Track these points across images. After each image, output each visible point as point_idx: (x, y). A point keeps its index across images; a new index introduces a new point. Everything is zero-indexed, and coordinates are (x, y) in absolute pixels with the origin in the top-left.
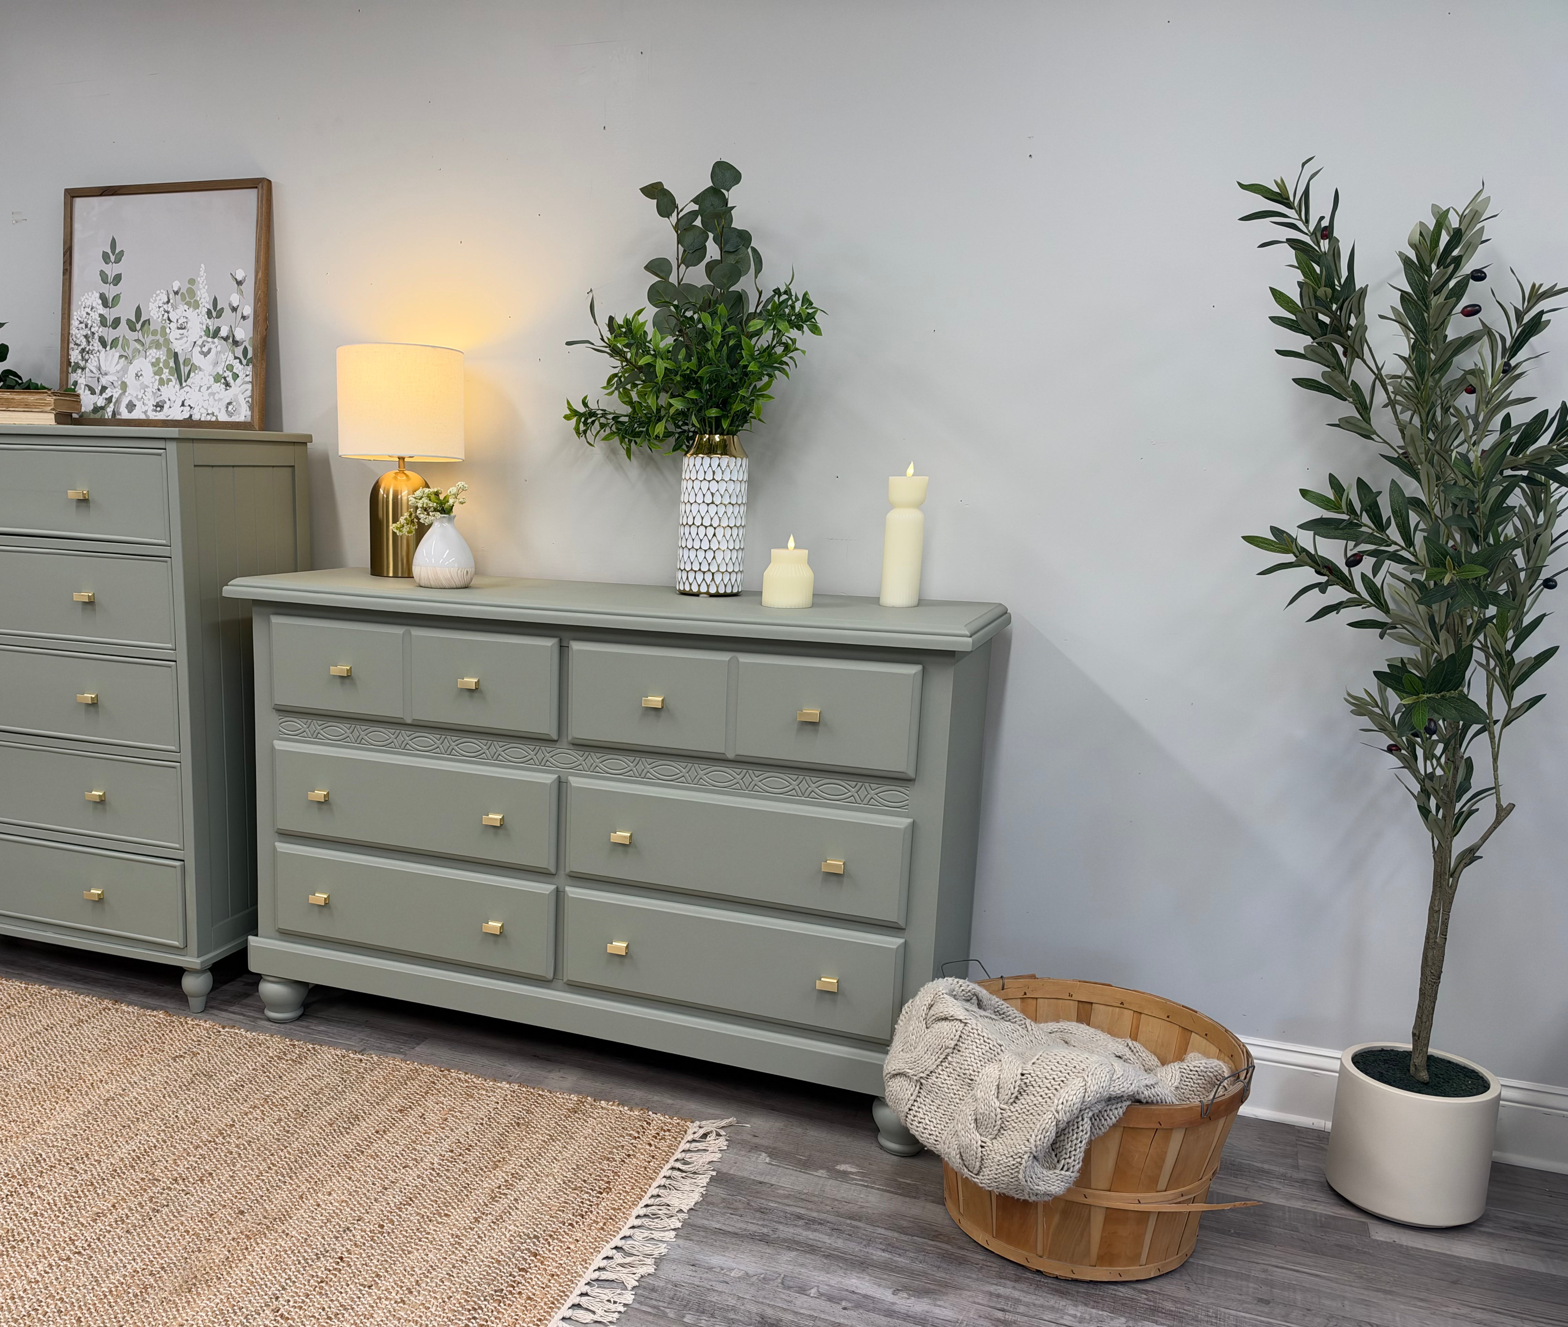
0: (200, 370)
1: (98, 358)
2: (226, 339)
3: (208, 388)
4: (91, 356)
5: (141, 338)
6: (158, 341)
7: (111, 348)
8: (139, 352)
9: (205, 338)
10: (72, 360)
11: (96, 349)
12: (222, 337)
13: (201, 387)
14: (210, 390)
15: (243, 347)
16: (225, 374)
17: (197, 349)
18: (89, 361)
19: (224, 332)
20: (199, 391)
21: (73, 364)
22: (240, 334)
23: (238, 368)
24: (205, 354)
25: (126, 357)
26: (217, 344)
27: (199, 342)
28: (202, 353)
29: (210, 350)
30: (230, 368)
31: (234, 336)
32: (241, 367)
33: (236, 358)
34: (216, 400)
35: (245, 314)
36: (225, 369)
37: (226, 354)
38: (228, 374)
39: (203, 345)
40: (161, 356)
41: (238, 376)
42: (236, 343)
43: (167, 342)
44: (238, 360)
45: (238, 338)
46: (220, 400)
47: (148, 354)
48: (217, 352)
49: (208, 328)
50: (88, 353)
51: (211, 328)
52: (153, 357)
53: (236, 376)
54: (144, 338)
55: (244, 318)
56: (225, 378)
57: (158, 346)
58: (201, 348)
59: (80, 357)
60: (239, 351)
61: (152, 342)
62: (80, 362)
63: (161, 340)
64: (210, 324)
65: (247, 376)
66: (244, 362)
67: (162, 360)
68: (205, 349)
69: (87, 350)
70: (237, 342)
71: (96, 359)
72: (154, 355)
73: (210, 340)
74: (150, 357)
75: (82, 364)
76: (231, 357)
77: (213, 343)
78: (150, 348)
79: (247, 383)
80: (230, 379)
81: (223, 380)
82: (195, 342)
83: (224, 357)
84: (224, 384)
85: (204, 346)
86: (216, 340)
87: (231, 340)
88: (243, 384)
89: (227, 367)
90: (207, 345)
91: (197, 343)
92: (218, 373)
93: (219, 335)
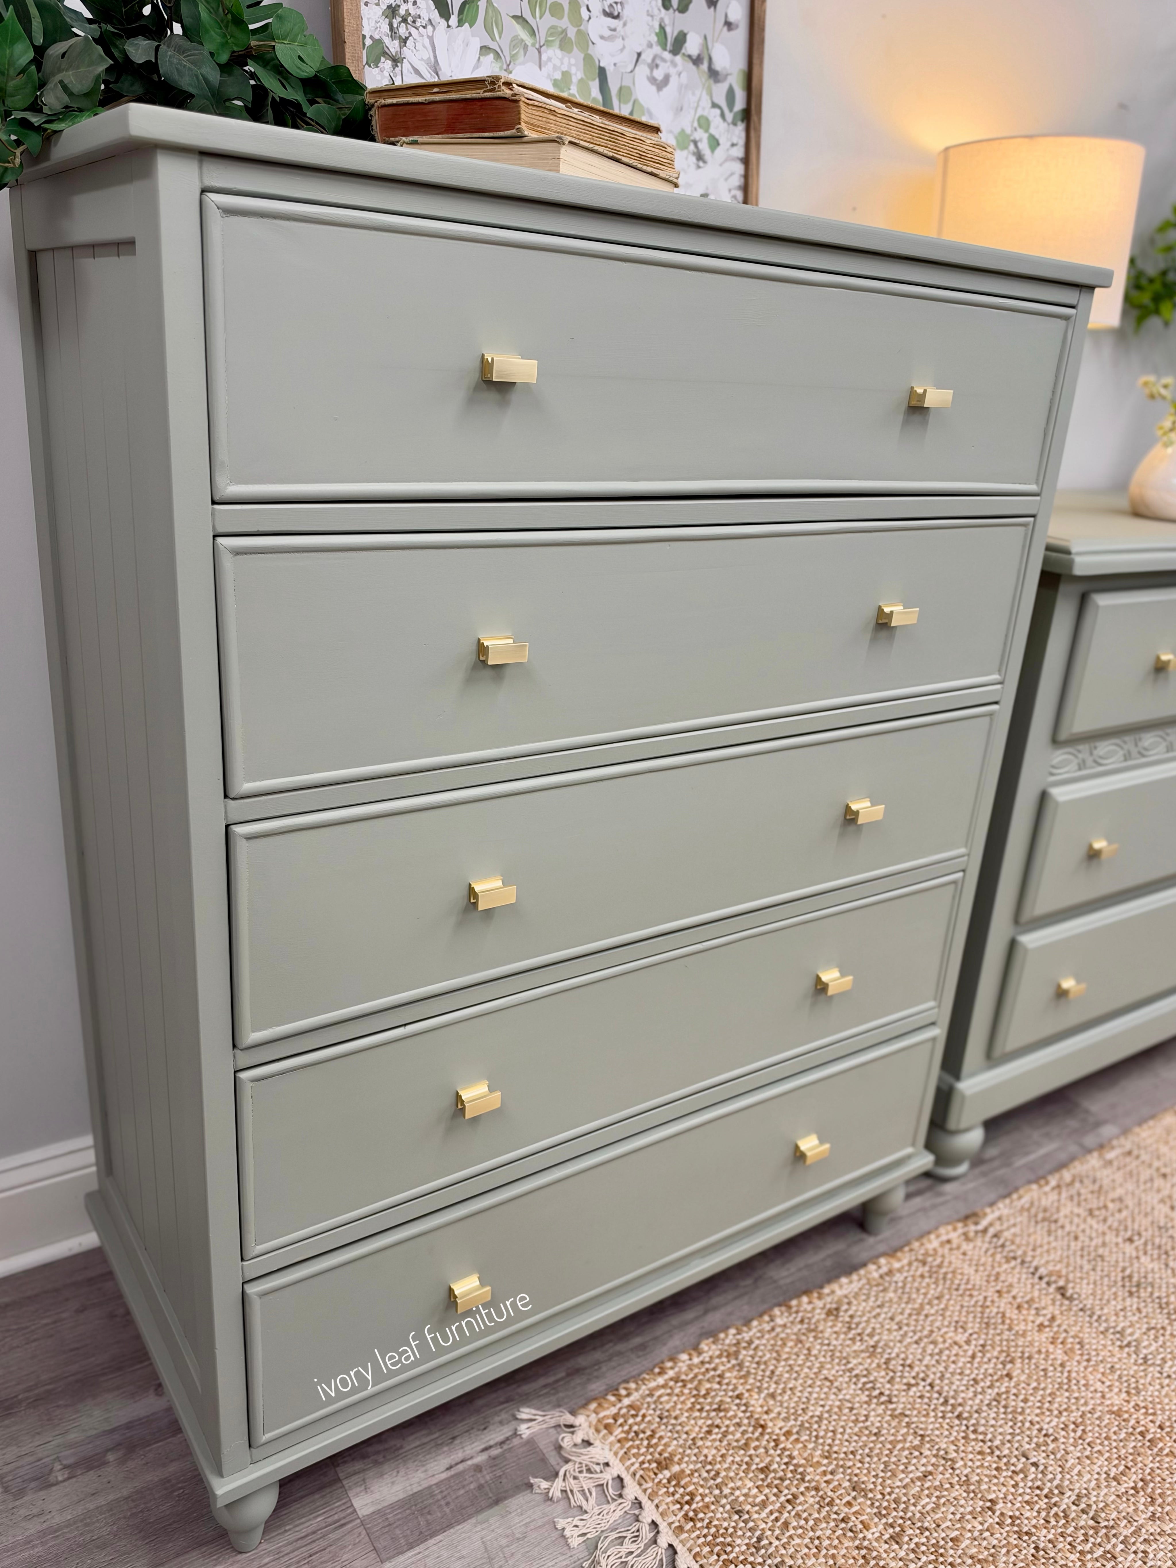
1: (431, 39)
2: (697, 61)
4: (413, 31)
5: (527, 15)
6: (564, 31)
7: (460, 23)
8: (526, 47)
9: (657, 49)
10: (366, 31)
11: (425, 16)
12: (690, 56)
15: (726, 85)
16: (697, 136)
17: (643, 71)
18: (410, 43)
19: (692, 46)
21: (368, 42)
22: (720, 57)
23: (717, 125)
24: (660, 86)
25: (497, 56)
26: (680, 68)
27: (647, 57)
28: (652, 80)
29: (666, 79)
30: (705, 123)
31: (710, 59)
32: (723, 126)
33: (715, 105)
35: (731, 18)
36: (696, 124)
37: (698, 93)
38: (701, 135)
39: (654, 66)
40: (573, 70)
41: (718, 144)
42: (714, 74)
43: (584, 40)
44: (718, 111)
45: (718, 65)
47: (544, 57)
48: (681, 88)
49: (662, 28)
50: (404, 20)
51: (668, 30)
52: (555, 68)
53: (714, 143)
54: (534, 16)
55: (729, 25)
56: (695, 143)
57: (565, 44)
58: (652, 70)
59: (386, 28)
60: (720, 92)
61: (552, 30)
62: (387, 41)
63: (572, 33)
64: (667, 21)
65: (733, 145)
66: (729, 117)
67: (575, 80)
68: (659, 74)
69: (402, 11)
70: (717, 73)
71: (427, 42)
72: (558, 63)
73: (667, 55)
74: (550, 66)
75: (393, 46)
76: (706, 103)
77: (674, 64)
78: (548, 43)
79: (734, 159)
80: (704, 146)
81: (692, 147)
82: (639, 55)
83: (693, 100)
84: (694, 153)
85: (657, 66)
86: (678, 59)
87: (705, 66)
88: (726, 160)
89: (699, 120)
90: (662, 65)
91: (643, 57)
92: (683, 131)
93: (683, 51)
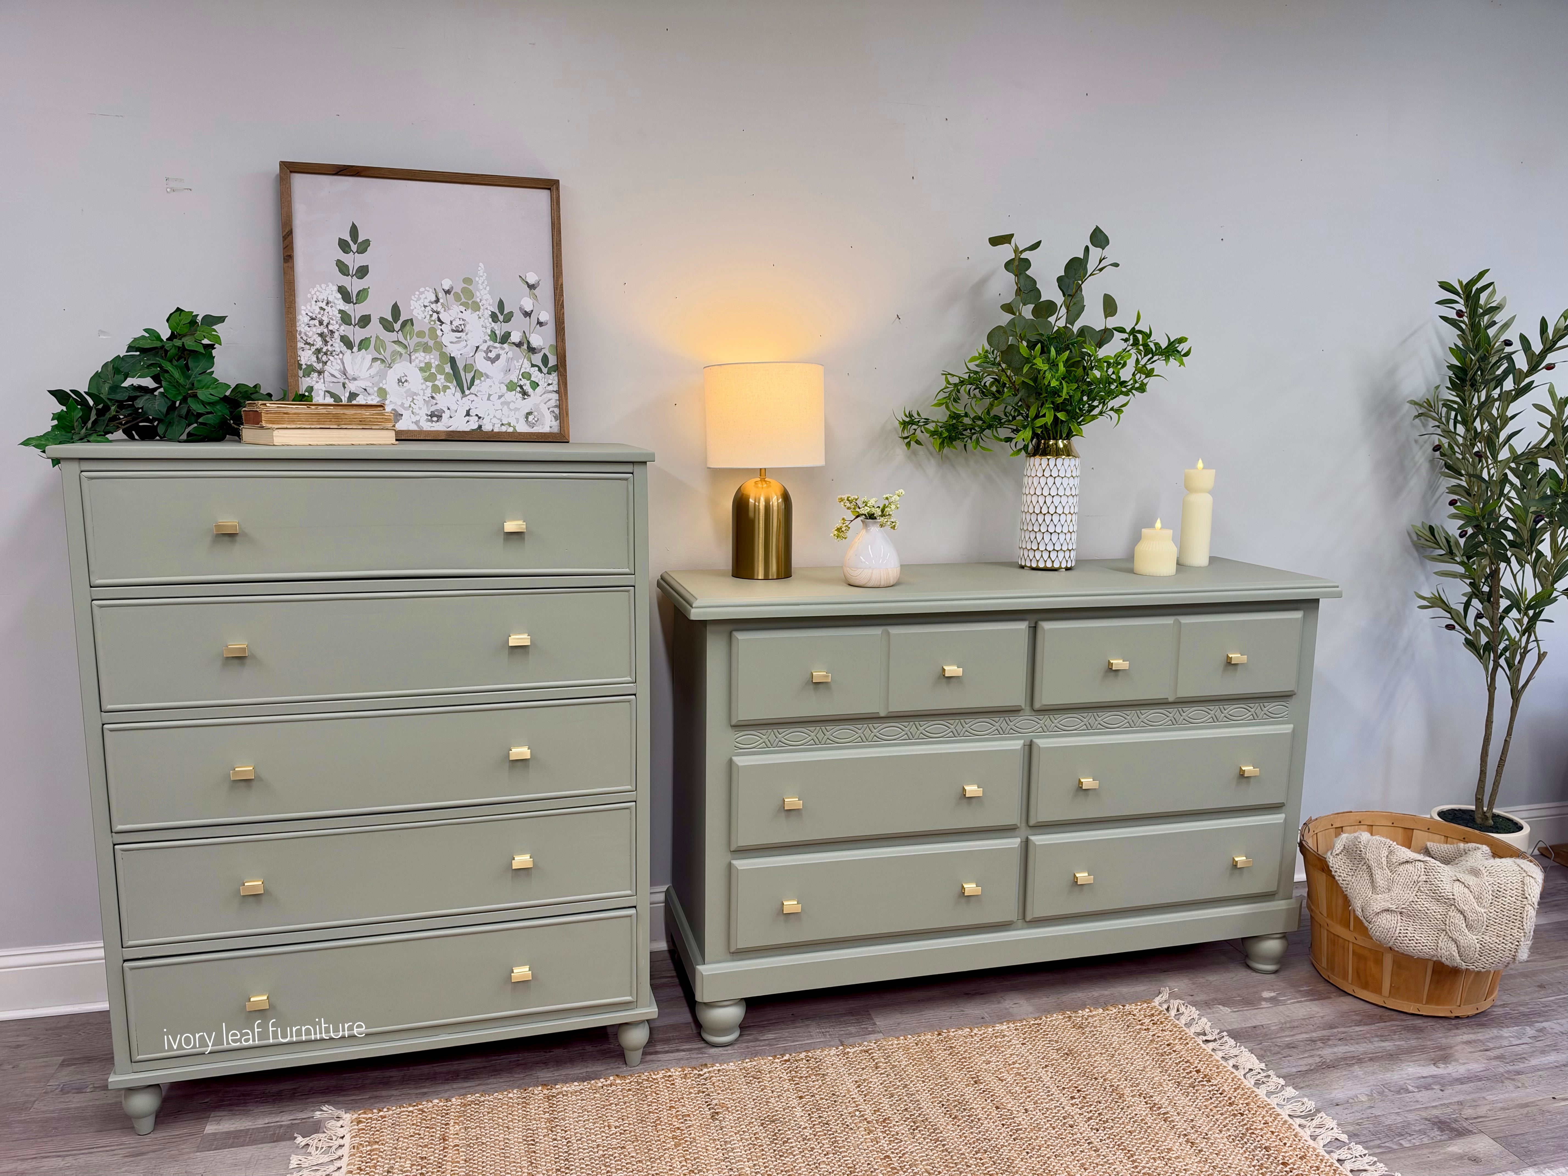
0: (488, 376)
1: (342, 360)
2: (519, 345)
3: (500, 397)
4: (331, 358)
5: (402, 339)
6: (426, 343)
7: (359, 350)
8: (401, 355)
9: (491, 343)
10: (303, 362)
11: (338, 350)
12: (513, 343)
13: (490, 395)
14: (502, 399)
15: (541, 354)
16: (521, 383)
17: (480, 355)
18: (329, 363)
19: (515, 337)
20: (489, 399)
21: (304, 367)
22: (536, 341)
23: (536, 376)
24: (493, 361)
25: (383, 361)
26: (507, 350)
27: (484, 347)
28: (488, 359)
29: (498, 357)
30: (527, 376)
31: (528, 342)
32: (541, 375)
33: (533, 366)
34: (511, 410)
35: (541, 320)
36: (520, 377)
37: (521, 361)
38: (525, 382)
39: (488, 350)
40: (433, 361)
41: (538, 385)
42: (532, 350)
43: (440, 346)
44: (537, 368)
45: (535, 345)
46: (517, 409)
47: (413, 357)
48: (508, 360)
49: (493, 332)
50: (326, 354)
51: (497, 332)
52: (420, 361)
53: (535, 385)
54: (406, 339)
55: (540, 324)
56: (521, 387)
57: (426, 349)
58: (487, 354)
59: (314, 358)
60: (537, 359)
61: (418, 344)
62: (315, 364)
63: (431, 343)
64: (496, 328)
65: (549, 385)
66: (545, 370)
67: (433, 365)
68: (492, 355)
69: (324, 350)
70: (534, 349)
71: (339, 361)
72: (423, 359)
73: (497, 345)
74: (417, 361)
75: (319, 366)
76: (527, 365)
77: (503, 349)
78: (415, 351)
79: (550, 392)
80: (528, 388)
81: (518, 389)
82: (478, 347)
83: (518, 365)
84: (520, 392)
85: (491, 351)
86: (505, 346)
87: (525, 346)
88: (544, 393)
89: (522, 375)
90: (494, 350)
91: (480, 348)
92: (511, 381)
93: (509, 341)
